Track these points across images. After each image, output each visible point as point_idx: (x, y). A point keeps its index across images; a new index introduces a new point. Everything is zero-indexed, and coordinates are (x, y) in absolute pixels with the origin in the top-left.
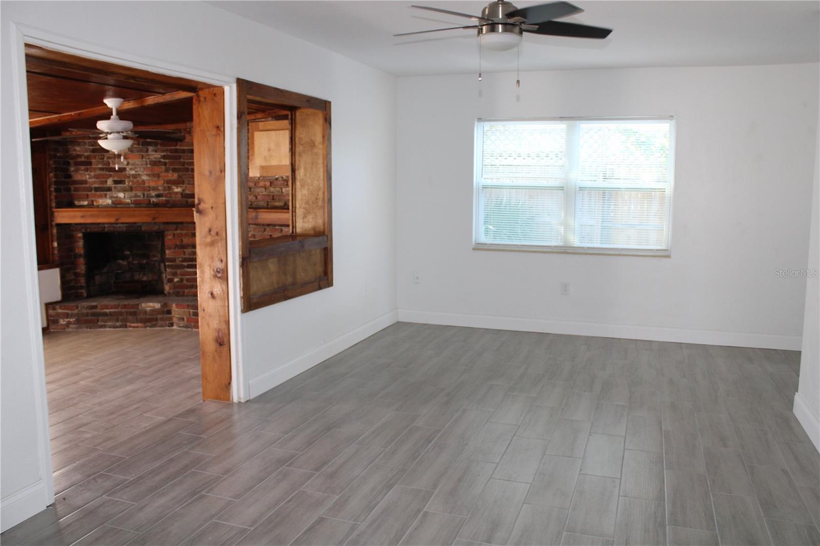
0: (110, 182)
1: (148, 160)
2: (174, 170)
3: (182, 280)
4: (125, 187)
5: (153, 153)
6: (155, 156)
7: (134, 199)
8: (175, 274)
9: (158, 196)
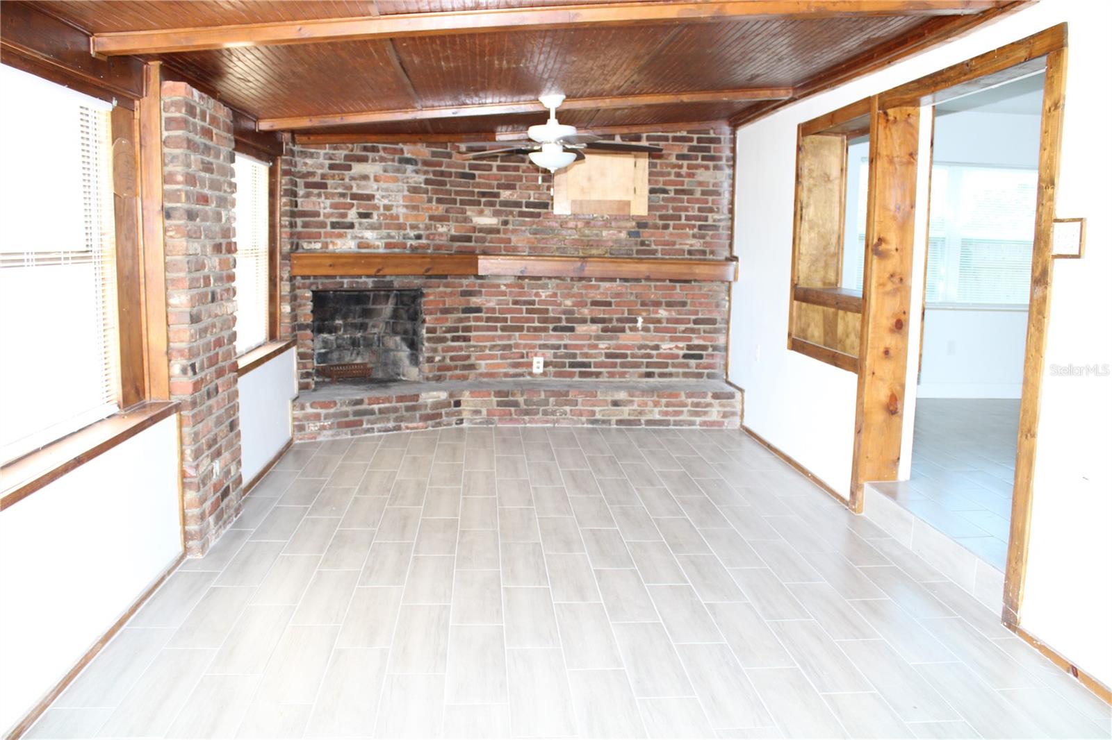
0: (352, 215)
1: (405, 185)
2: (439, 201)
3: (444, 358)
4: (374, 223)
5: (414, 175)
6: (416, 179)
7: (386, 241)
8: (435, 350)
9: (419, 237)
